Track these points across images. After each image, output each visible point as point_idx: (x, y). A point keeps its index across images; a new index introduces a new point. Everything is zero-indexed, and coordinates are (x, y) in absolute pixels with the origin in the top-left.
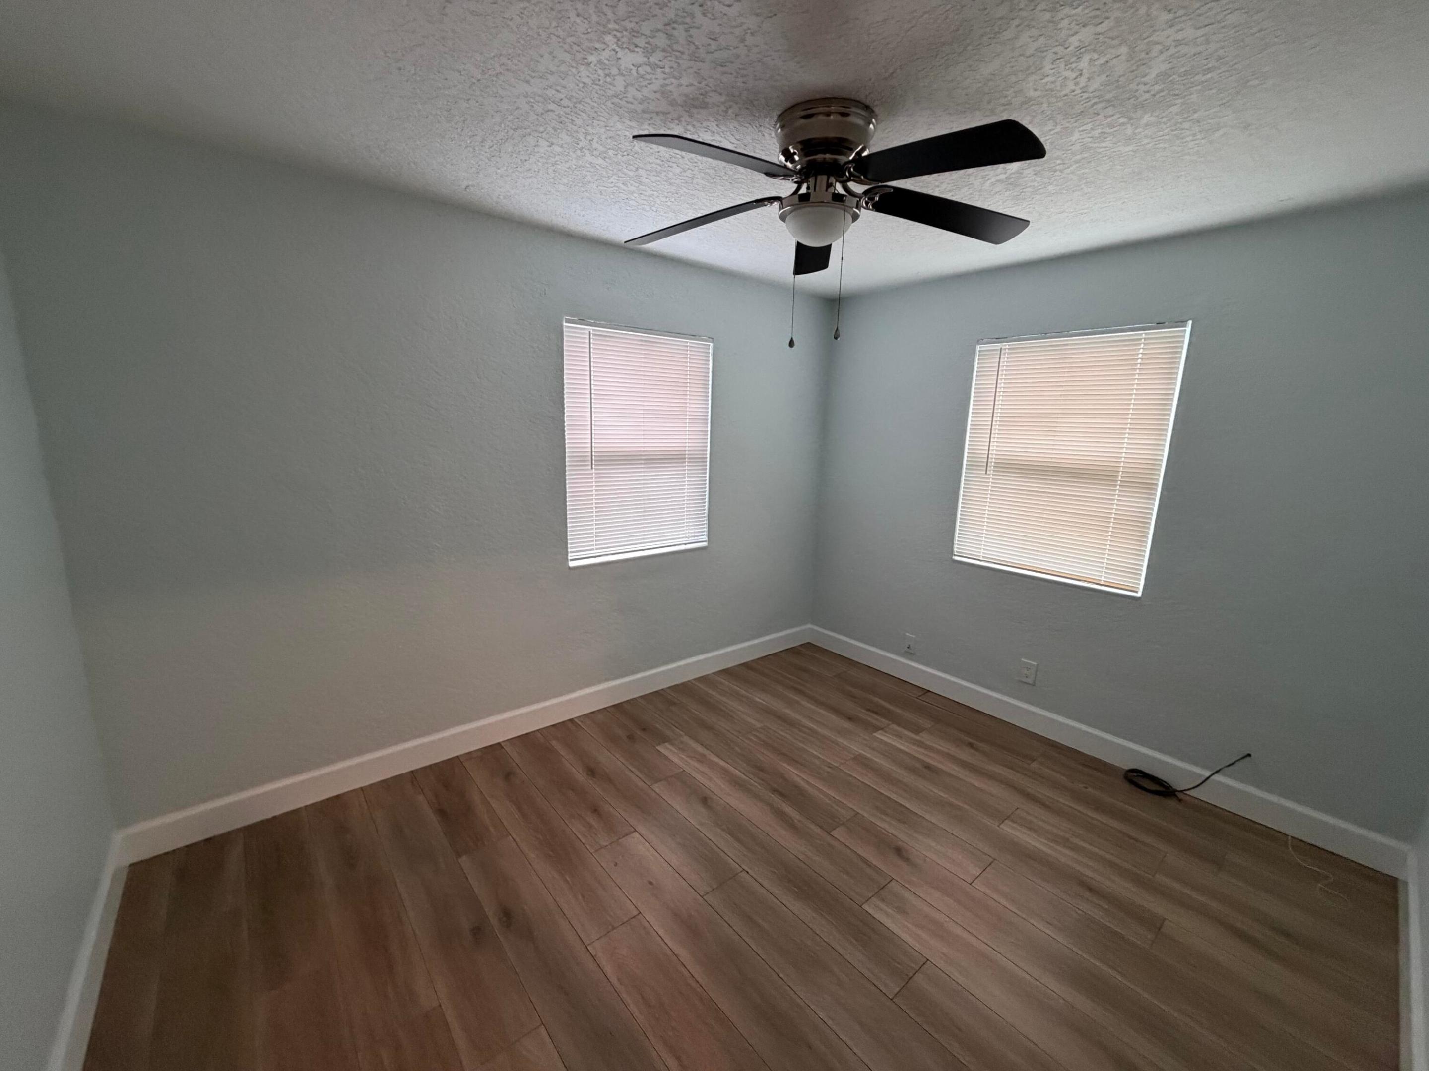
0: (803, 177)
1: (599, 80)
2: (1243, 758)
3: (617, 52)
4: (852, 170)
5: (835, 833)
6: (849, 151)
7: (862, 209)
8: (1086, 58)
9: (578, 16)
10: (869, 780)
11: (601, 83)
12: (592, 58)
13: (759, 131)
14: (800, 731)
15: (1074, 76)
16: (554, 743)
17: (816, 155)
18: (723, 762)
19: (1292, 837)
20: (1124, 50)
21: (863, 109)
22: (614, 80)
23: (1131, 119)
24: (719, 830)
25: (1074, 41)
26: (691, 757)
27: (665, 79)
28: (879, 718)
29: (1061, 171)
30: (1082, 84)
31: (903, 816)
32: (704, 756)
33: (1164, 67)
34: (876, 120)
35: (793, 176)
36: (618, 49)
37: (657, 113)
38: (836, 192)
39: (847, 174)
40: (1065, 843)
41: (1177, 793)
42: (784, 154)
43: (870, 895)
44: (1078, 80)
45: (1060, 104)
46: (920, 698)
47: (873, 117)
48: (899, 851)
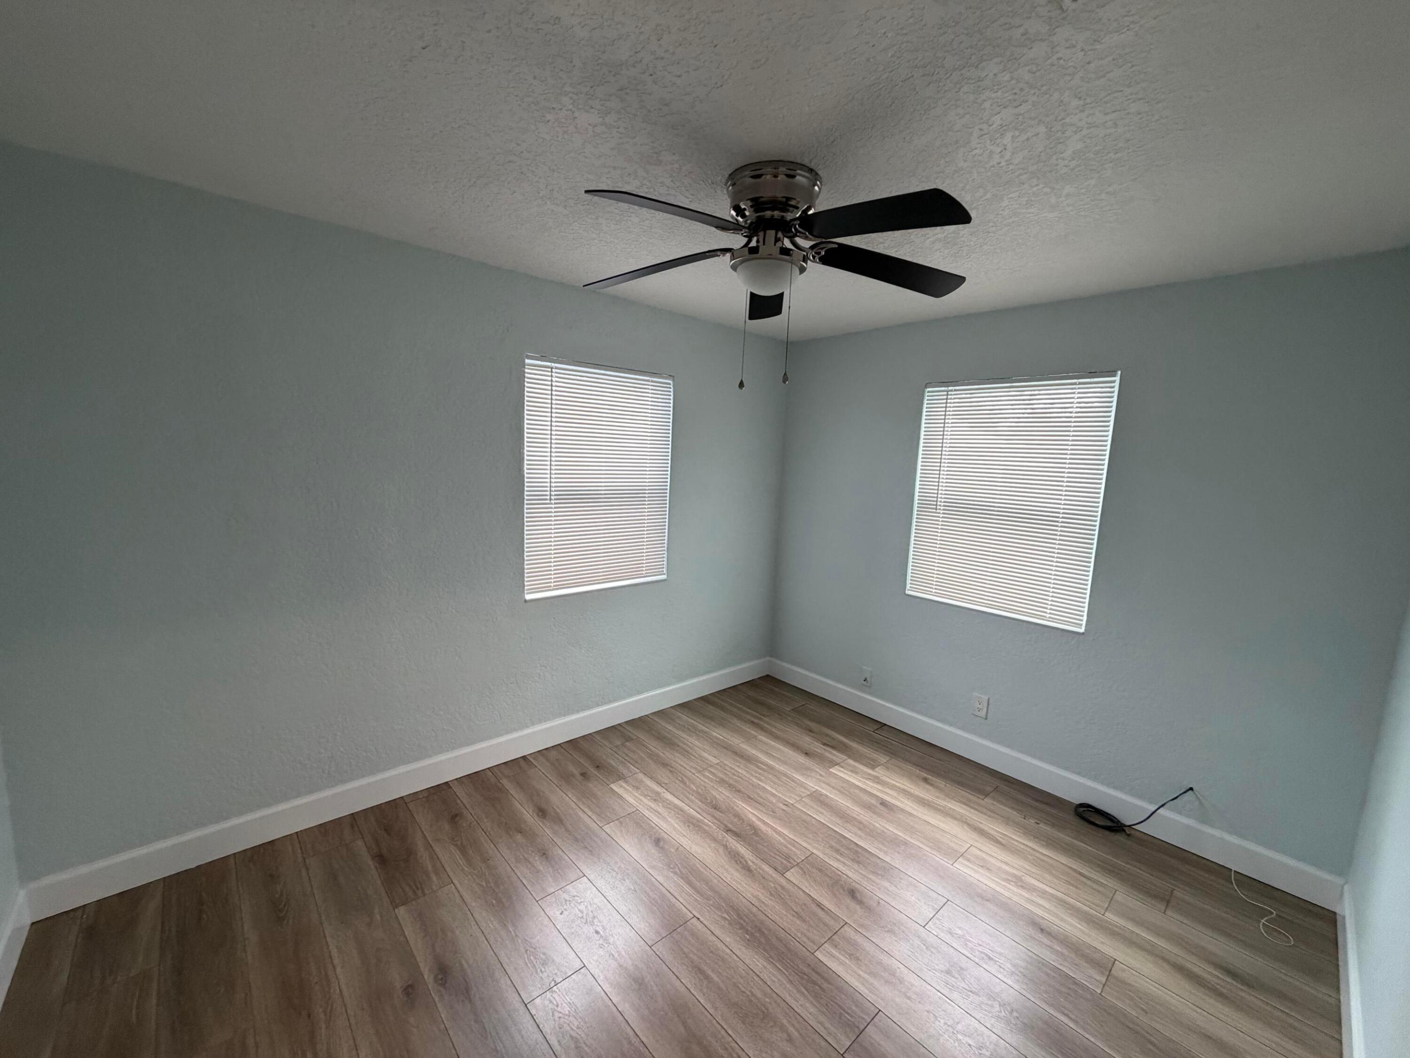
0: (752, 232)
1: (558, 137)
2: (1185, 792)
3: (573, 112)
4: (797, 226)
5: (788, 875)
6: (795, 210)
7: (809, 261)
8: (1009, 135)
9: (535, 78)
10: (824, 817)
11: (559, 139)
12: (549, 117)
13: (712, 188)
14: (758, 767)
15: (999, 150)
16: (505, 782)
17: (763, 212)
18: (678, 800)
19: (1235, 871)
20: (1042, 129)
21: (807, 172)
22: (572, 137)
23: (1053, 189)
24: (672, 875)
25: (997, 120)
26: (645, 796)
27: (621, 138)
28: (834, 752)
29: (994, 232)
30: (1007, 157)
31: (858, 855)
32: (658, 794)
33: (1079, 146)
34: (821, 183)
35: (742, 231)
36: (574, 109)
37: (614, 168)
38: (784, 246)
39: (793, 230)
40: (1019, 882)
41: (1124, 828)
42: (734, 210)
43: (823, 941)
44: (1002, 153)
45: (989, 174)
46: (876, 731)
47: (816, 180)
48: (852, 893)
